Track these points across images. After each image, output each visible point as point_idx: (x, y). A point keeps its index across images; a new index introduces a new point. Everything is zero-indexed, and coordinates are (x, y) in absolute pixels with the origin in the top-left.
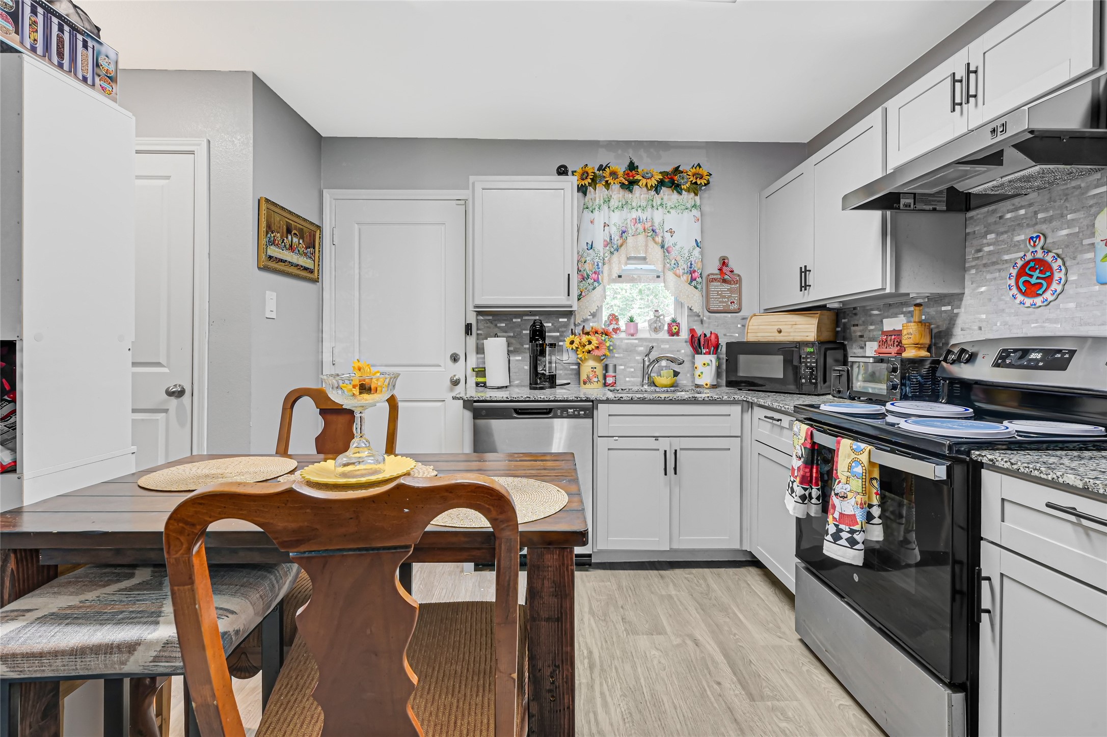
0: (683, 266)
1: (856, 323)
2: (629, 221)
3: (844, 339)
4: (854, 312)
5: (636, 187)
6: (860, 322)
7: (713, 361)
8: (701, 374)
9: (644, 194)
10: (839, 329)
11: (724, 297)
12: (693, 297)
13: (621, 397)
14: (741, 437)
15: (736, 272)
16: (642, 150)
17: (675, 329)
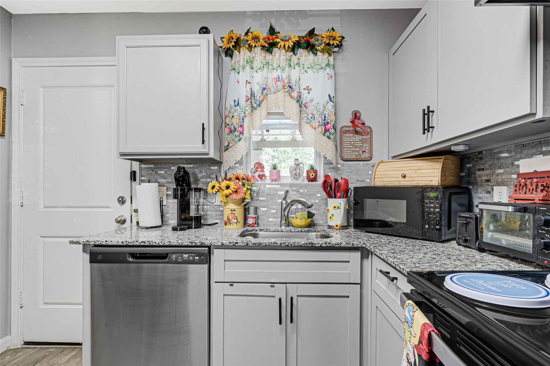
0: (319, 119)
1: (482, 167)
2: (270, 80)
3: (469, 183)
4: (480, 156)
5: (275, 50)
6: (487, 166)
7: (342, 204)
8: (332, 216)
9: (283, 55)
10: (463, 174)
11: (356, 147)
12: (326, 146)
13: (236, 243)
14: (361, 284)
15: (367, 124)
16: (283, 19)
17: (312, 175)
